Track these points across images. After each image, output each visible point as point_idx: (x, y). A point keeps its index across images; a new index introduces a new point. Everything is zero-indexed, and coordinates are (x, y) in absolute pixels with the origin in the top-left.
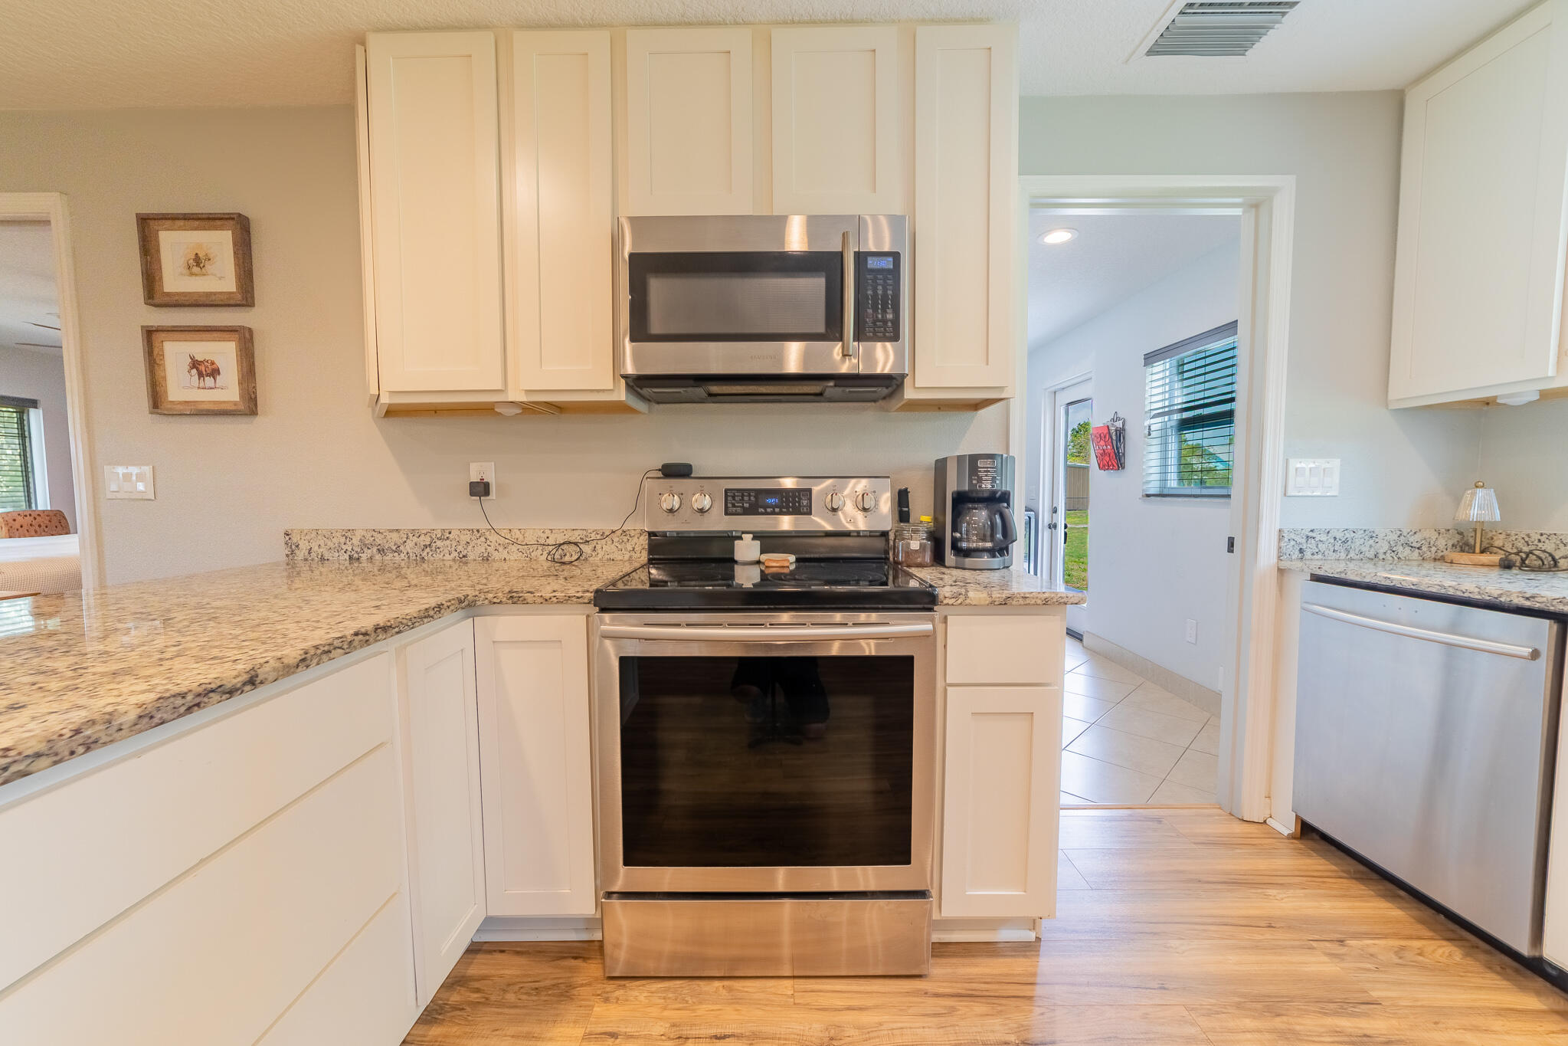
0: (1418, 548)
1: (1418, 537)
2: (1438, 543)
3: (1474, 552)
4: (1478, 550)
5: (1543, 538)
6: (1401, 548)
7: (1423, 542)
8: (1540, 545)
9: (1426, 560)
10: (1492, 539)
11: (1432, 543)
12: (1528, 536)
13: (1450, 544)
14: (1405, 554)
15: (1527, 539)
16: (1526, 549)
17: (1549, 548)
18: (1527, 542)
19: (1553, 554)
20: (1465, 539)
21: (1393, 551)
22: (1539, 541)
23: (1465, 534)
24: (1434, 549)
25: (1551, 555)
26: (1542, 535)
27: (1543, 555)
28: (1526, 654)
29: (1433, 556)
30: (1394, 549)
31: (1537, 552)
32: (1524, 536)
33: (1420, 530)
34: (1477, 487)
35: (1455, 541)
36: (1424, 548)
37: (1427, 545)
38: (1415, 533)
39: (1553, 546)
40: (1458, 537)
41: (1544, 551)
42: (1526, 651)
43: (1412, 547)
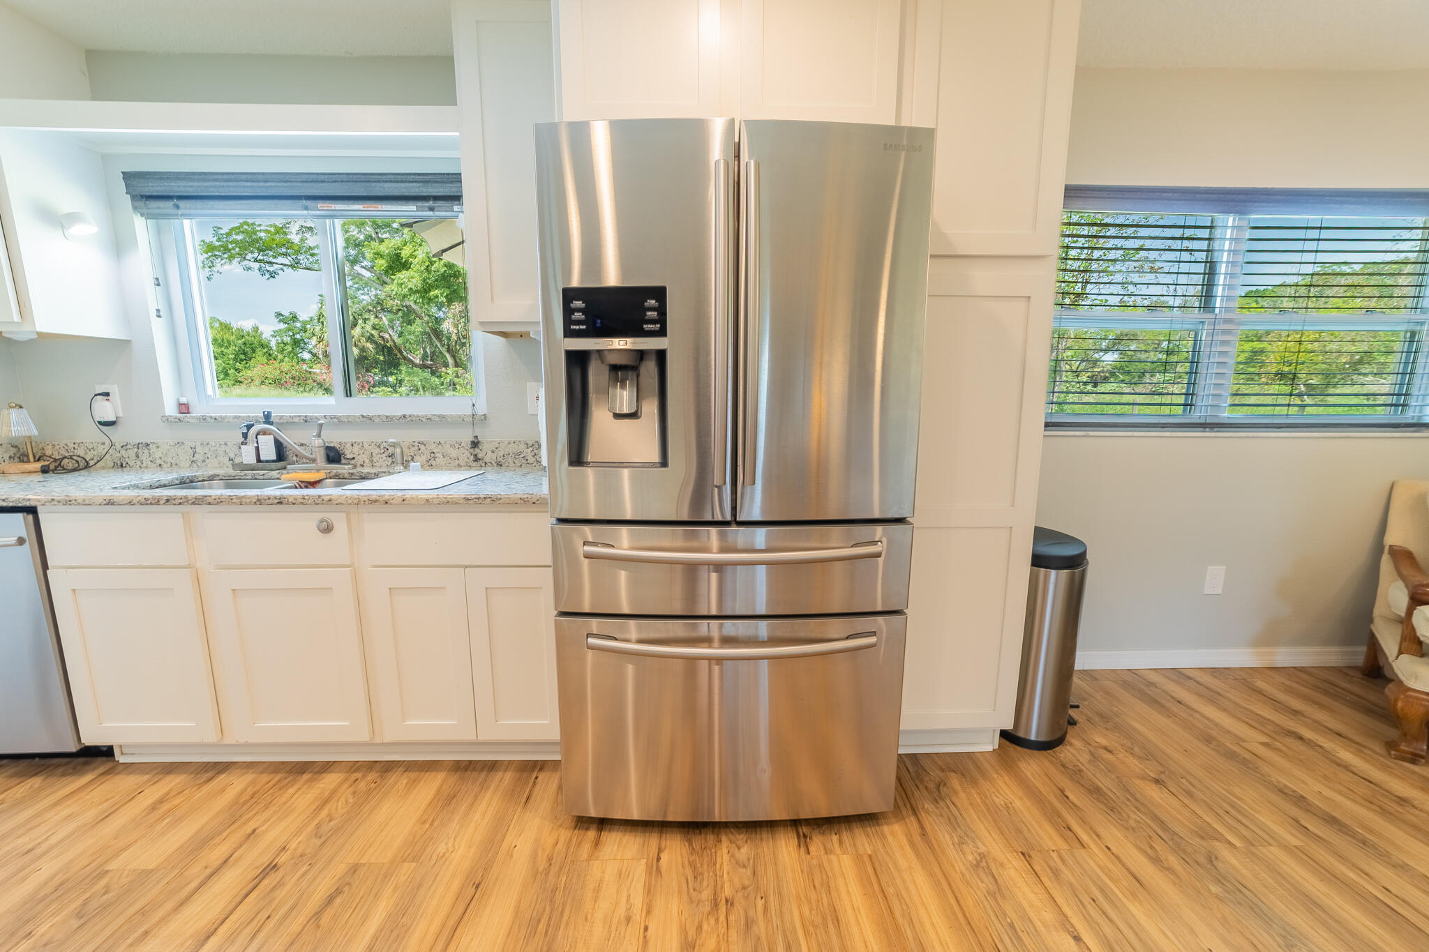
3: (29, 462)
4: (30, 459)
5: (76, 446)
8: (76, 451)
10: (43, 449)
12: (66, 445)
13: (7, 456)
15: (66, 447)
16: (66, 455)
17: (81, 453)
18: (65, 450)
19: (84, 456)
20: (19, 451)
22: (74, 448)
23: (19, 446)
25: (83, 458)
26: (74, 444)
27: (79, 459)
28: (13, 543)
31: (75, 458)
32: (64, 446)
34: (11, 407)
35: (11, 453)
39: (83, 451)
40: (13, 449)
41: (79, 456)
42: (13, 540)
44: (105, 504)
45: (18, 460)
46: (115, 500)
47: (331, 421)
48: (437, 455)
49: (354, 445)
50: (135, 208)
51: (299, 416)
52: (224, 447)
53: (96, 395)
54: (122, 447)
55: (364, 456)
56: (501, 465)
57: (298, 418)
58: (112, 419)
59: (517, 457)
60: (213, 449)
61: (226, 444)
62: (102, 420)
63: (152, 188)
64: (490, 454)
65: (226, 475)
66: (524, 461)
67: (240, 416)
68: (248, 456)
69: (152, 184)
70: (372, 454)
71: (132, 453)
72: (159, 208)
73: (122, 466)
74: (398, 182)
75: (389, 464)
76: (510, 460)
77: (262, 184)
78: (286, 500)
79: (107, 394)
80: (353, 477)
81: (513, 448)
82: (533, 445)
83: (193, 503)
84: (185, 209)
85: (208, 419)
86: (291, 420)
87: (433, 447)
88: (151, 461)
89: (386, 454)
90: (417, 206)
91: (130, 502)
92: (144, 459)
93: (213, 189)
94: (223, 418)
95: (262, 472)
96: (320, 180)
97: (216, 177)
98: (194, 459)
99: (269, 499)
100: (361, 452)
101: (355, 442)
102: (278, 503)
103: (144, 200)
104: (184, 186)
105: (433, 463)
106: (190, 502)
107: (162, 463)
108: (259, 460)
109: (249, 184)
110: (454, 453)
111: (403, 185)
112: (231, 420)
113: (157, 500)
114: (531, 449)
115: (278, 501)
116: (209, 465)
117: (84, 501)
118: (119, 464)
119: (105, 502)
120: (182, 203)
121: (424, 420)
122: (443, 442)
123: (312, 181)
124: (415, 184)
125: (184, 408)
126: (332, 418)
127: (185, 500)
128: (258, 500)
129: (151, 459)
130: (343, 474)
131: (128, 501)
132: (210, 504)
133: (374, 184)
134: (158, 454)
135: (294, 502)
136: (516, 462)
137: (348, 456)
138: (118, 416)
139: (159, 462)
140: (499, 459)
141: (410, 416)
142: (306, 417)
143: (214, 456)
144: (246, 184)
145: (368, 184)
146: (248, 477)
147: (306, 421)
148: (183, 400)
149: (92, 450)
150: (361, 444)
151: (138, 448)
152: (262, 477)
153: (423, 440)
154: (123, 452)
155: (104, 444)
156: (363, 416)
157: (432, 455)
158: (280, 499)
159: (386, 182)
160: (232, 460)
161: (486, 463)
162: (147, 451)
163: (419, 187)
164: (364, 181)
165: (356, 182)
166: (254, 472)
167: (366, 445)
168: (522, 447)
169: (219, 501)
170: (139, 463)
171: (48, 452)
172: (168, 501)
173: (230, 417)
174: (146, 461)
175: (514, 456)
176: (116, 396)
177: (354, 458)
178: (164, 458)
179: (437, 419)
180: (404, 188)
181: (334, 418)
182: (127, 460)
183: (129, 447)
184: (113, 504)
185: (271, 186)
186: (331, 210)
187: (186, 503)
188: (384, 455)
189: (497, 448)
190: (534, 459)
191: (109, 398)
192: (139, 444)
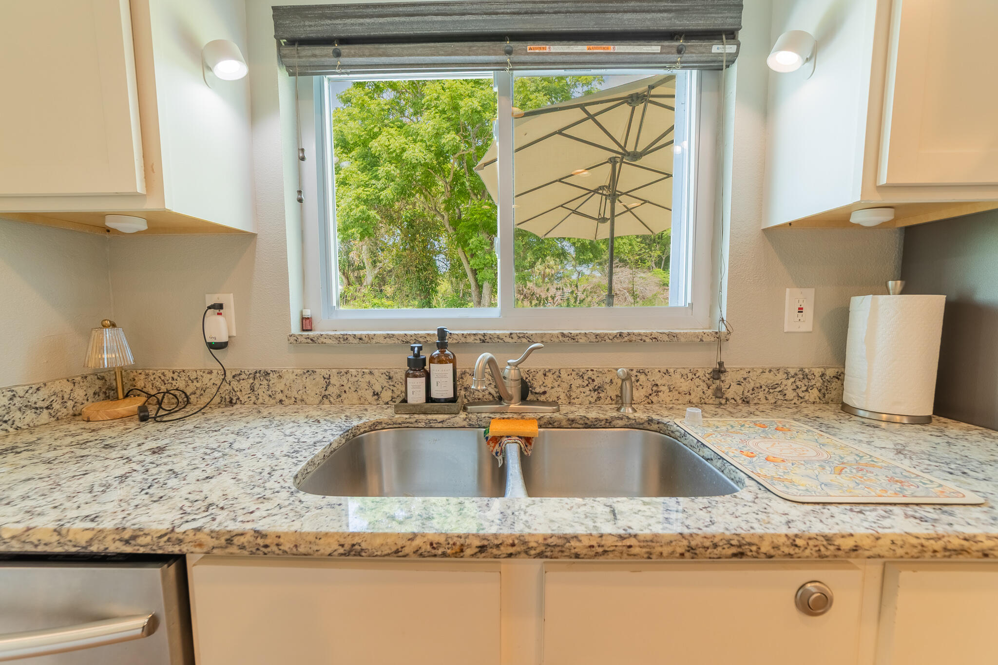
0: (47, 408)
1: (44, 393)
2: (75, 395)
3: (118, 398)
4: (121, 396)
5: (175, 376)
6: (18, 415)
7: (53, 398)
8: (174, 383)
9: (62, 419)
10: (134, 380)
11: (66, 396)
12: (163, 374)
13: (91, 392)
14: (28, 420)
15: (163, 378)
16: (164, 389)
17: (181, 385)
18: (163, 381)
20: (108, 384)
21: (6, 422)
22: (173, 379)
24: (70, 404)
25: (183, 392)
26: (174, 373)
27: (177, 393)
29: (71, 412)
30: (6, 418)
31: (172, 392)
32: (161, 375)
33: (45, 385)
34: (104, 326)
36: (56, 406)
37: (60, 401)
38: (38, 389)
39: (184, 382)
40: (99, 383)
41: (178, 389)
43: (37, 408)
44: (341, 555)
45: (104, 395)
46: (364, 545)
47: (519, 341)
48: (662, 388)
49: (547, 374)
50: (281, 57)
51: (474, 334)
52: (368, 377)
53: (209, 308)
54: (234, 377)
55: (560, 389)
56: (748, 402)
57: (473, 338)
58: (224, 339)
59: (771, 391)
60: (354, 379)
61: (371, 373)
62: (213, 341)
63: (309, 29)
64: (735, 387)
65: (390, 422)
66: (780, 397)
67: (393, 335)
68: (416, 391)
69: (311, 23)
70: (571, 387)
71: (246, 385)
72: (314, 56)
73: (231, 402)
74: (644, 11)
75: (593, 400)
76: (761, 395)
77: (456, 18)
78: (754, 548)
79: (220, 306)
80: (573, 425)
81: (768, 379)
82: (796, 374)
83: (540, 555)
84: (348, 56)
85: (351, 339)
86: (463, 340)
87: (656, 377)
88: (270, 396)
89: (591, 387)
90: (662, 46)
91: (397, 552)
92: (261, 393)
93: (391, 27)
94: (370, 338)
95: (440, 417)
96: (537, 10)
97: (396, 9)
98: (327, 393)
99: (715, 546)
100: (556, 384)
101: (550, 371)
102: (735, 555)
103: (296, 46)
104: (352, 24)
105: (655, 399)
106: (533, 552)
107: (284, 398)
108: (429, 399)
109: (439, 18)
110: (685, 386)
111: (649, 16)
112: (382, 340)
113: (457, 548)
114: (792, 380)
115: (734, 550)
116: (345, 402)
117: (296, 546)
118: (228, 400)
119: (341, 550)
120: (344, 49)
121: (648, 340)
122: (671, 371)
123: (526, 13)
124: (665, 15)
125: (306, 323)
126: (519, 337)
127: (523, 548)
128: (690, 549)
129: (270, 393)
130: (560, 421)
131: (394, 549)
132: (577, 556)
133: (609, 15)
134: (280, 386)
135: (772, 552)
136: (770, 397)
137: (538, 390)
138: (231, 335)
139: (279, 396)
140: (746, 393)
141: (629, 334)
142: (484, 335)
143: (353, 389)
144: (435, 18)
145: (602, 16)
146: (420, 425)
147: (484, 341)
148: (307, 313)
149: (195, 381)
150: (557, 373)
151: (254, 379)
152: (440, 425)
153: (642, 367)
154: (234, 383)
155: (211, 372)
156: (563, 335)
157: (655, 388)
158: (740, 546)
159: (625, 12)
160: (377, 394)
161: (727, 400)
162: (265, 382)
163: (670, 19)
164: (597, 12)
165: (585, 12)
166: (430, 417)
167: (564, 375)
168: (781, 376)
169: (600, 550)
170: (253, 398)
171: (140, 384)
172: (482, 549)
173: (380, 336)
174: (263, 396)
175: (767, 390)
176: (230, 309)
177: (544, 393)
178: (286, 392)
179: (666, 338)
180: (649, 20)
181: (523, 337)
182: (238, 393)
183: (243, 376)
184: (359, 554)
185: (468, 21)
186: (543, 54)
187: (523, 555)
188: (588, 388)
189: (745, 379)
190: (795, 394)
191: (221, 311)
192: (256, 372)
